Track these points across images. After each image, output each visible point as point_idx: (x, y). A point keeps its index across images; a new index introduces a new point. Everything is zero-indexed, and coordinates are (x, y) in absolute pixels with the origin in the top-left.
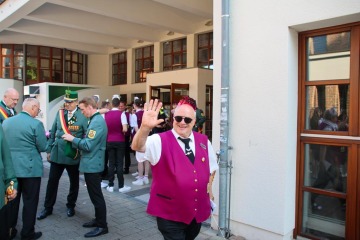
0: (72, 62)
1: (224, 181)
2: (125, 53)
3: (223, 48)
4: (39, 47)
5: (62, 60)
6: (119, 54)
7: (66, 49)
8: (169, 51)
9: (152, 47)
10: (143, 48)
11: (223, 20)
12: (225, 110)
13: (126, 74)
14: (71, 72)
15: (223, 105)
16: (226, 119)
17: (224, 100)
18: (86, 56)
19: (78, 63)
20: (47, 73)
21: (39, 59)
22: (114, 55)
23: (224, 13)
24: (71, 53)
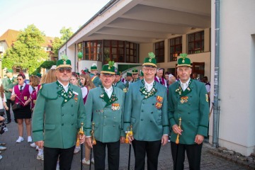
0: (130, 49)
1: (216, 117)
2: (163, 42)
3: (216, 47)
4: (111, 41)
5: (124, 48)
6: (159, 43)
7: (126, 41)
8: (193, 40)
9: (181, 38)
10: (175, 39)
11: (216, 31)
12: (216, 79)
13: (164, 55)
14: (130, 55)
15: (215, 77)
16: (217, 84)
17: (216, 74)
18: (139, 45)
19: (133, 50)
20: (115, 57)
21: (111, 48)
22: (156, 43)
23: (216, 28)
24: (130, 43)
